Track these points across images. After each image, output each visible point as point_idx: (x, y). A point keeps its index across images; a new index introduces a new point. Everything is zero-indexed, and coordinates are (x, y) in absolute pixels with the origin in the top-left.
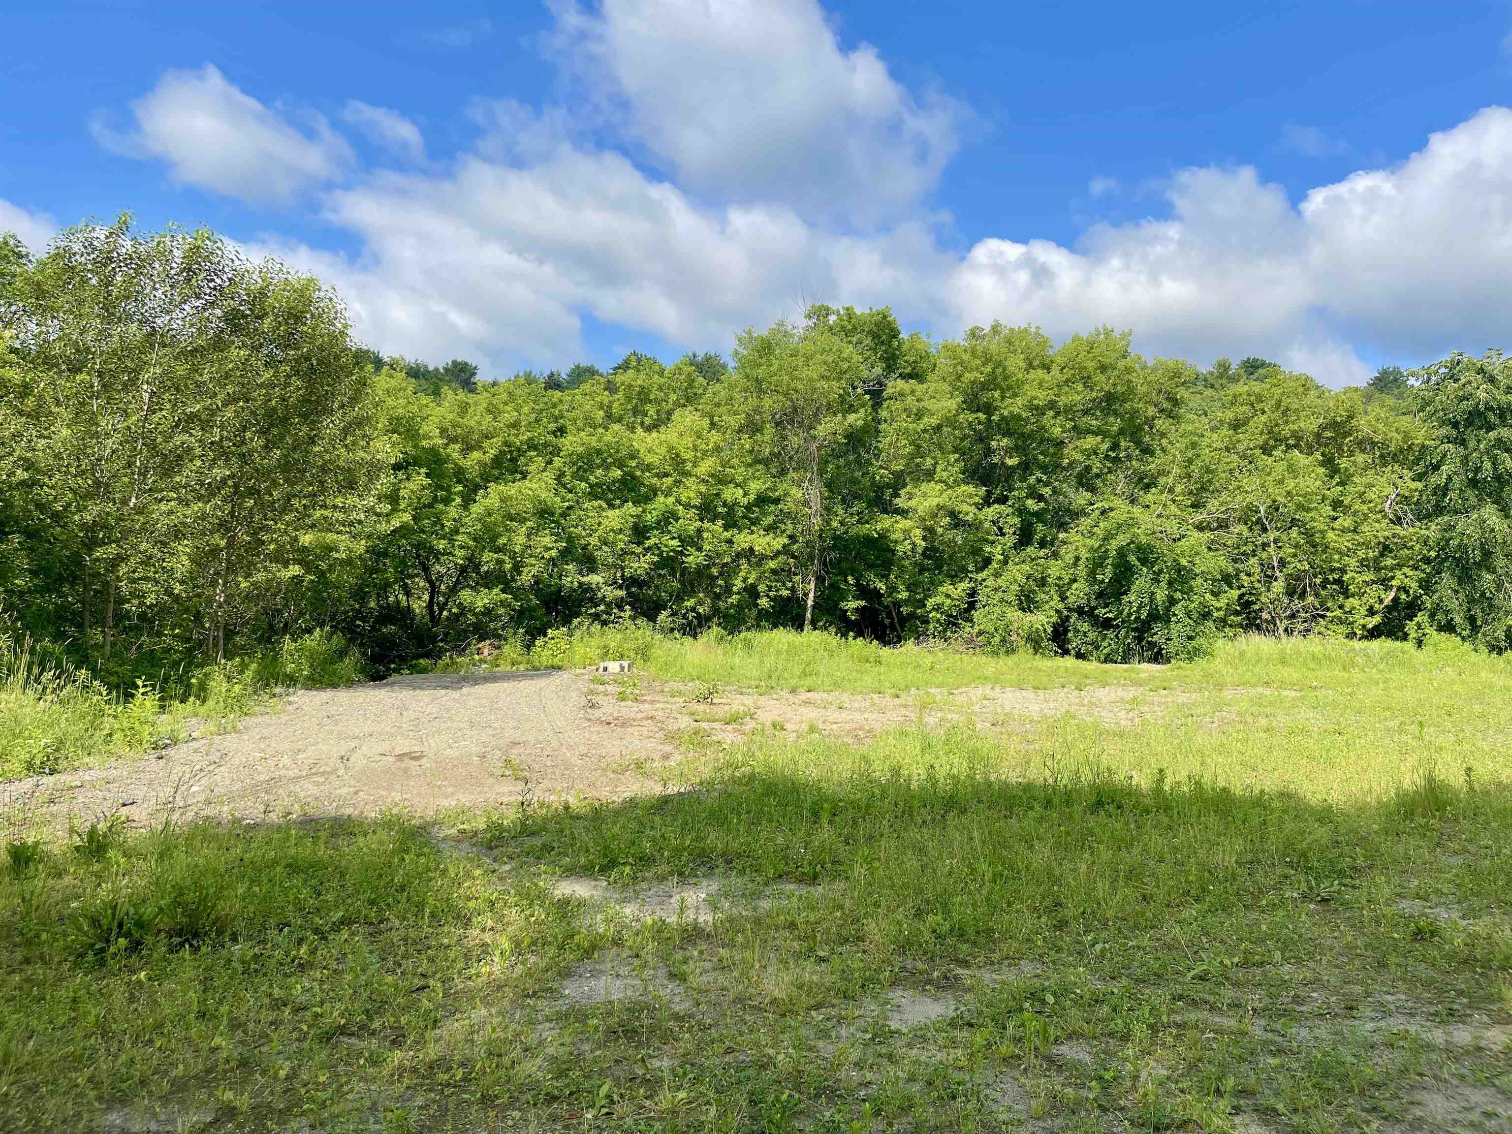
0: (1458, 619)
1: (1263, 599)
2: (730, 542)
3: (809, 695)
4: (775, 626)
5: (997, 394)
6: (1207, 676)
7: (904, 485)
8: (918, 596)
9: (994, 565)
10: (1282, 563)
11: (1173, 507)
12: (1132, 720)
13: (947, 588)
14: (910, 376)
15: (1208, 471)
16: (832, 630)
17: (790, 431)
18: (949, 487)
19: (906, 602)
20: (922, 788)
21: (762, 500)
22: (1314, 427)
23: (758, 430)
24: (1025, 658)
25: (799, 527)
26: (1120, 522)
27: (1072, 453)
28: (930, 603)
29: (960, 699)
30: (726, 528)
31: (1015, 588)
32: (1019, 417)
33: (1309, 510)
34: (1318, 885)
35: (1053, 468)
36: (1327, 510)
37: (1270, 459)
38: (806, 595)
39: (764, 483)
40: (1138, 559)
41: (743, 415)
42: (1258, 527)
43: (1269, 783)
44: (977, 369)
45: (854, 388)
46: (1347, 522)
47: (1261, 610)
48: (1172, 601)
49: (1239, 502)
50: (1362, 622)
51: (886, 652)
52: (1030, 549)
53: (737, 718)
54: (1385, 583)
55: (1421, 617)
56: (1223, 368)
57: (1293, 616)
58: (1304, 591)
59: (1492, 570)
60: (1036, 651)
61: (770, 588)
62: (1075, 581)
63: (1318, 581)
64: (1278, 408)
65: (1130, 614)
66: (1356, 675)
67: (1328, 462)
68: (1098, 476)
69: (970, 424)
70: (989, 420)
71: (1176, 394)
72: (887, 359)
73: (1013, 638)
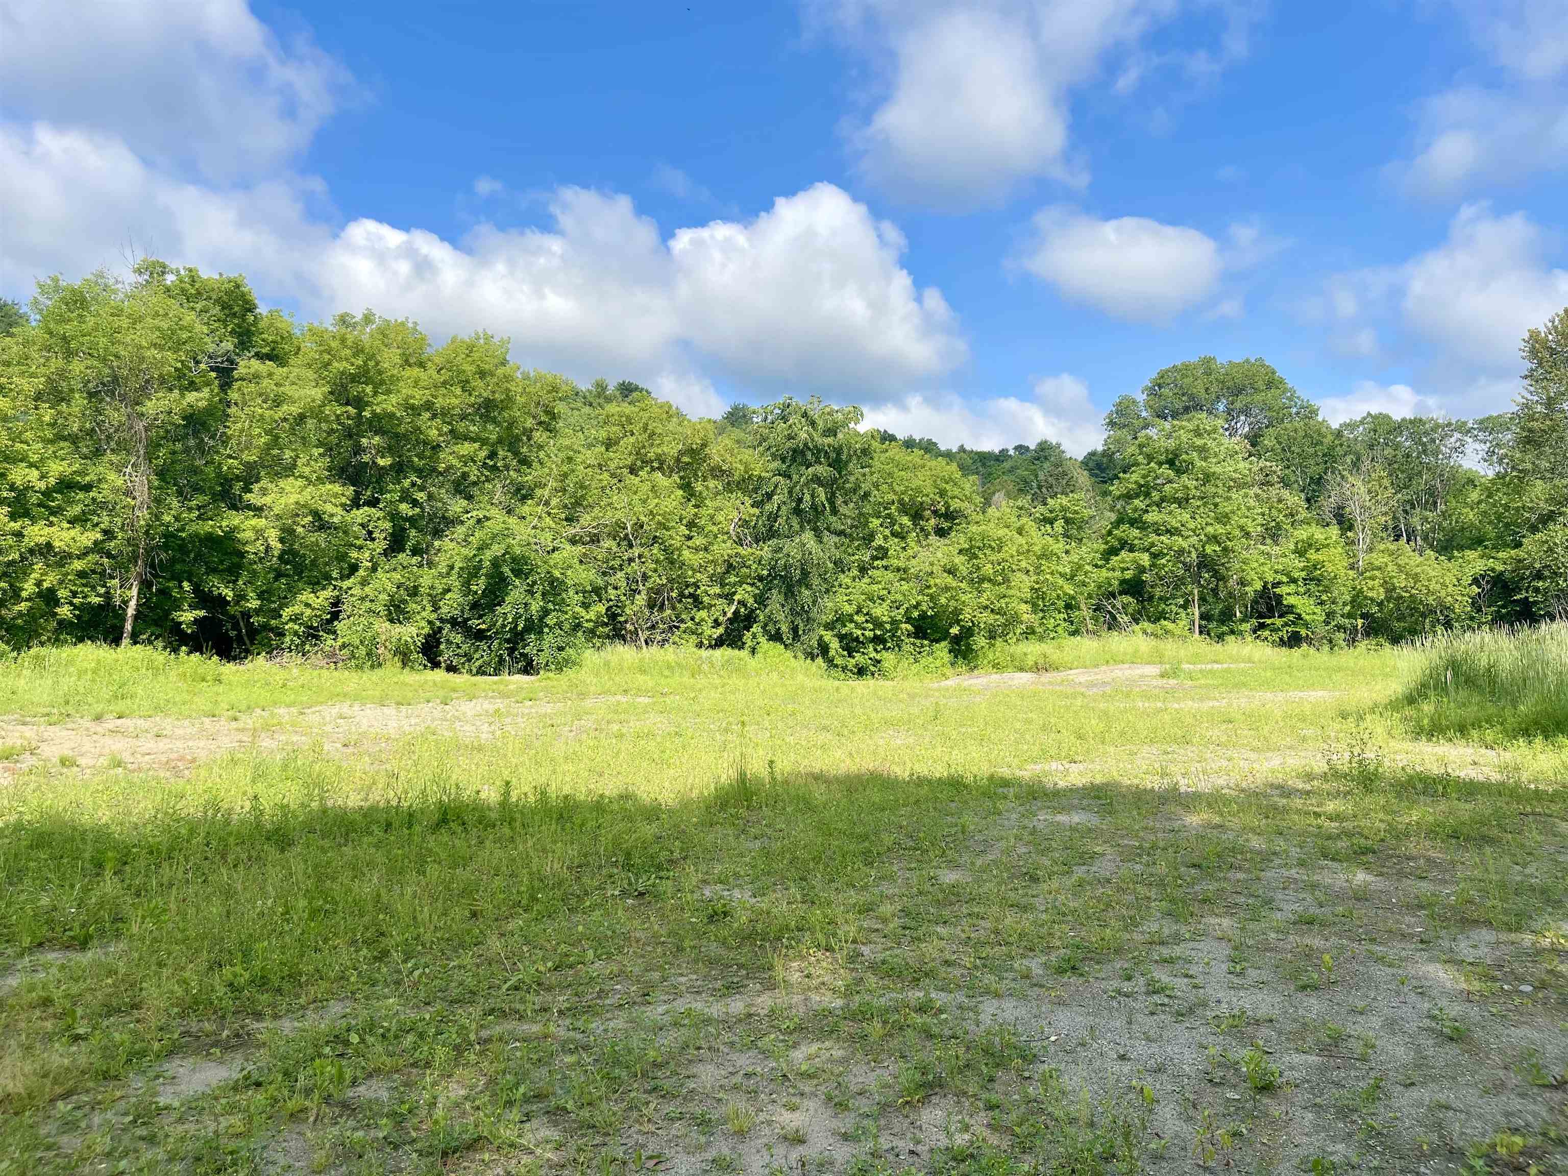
0: (784, 628)
1: (628, 611)
2: (19, 535)
3: (119, 721)
4: (81, 640)
5: (369, 389)
6: (572, 686)
7: (258, 481)
8: (273, 606)
9: (361, 572)
10: (645, 577)
11: (548, 519)
12: (493, 733)
13: (306, 596)
14: (270, 357)
15: (582, 487)
16: (160, 644)
17: (109, 404)
18: (310, 482)
19: (258, 611)
20: (242, 822)
21: (66, 485)
22: (674, 452)
23: (63, 400)
24: (392, 672)
25: (119, 521)
26: (495, 532)
27: (448, 458)
28: (286, 613)
29: (312, 718)
30: (13, 517)
31: (384, 597)
32: (392, 416)
33: (668, 529)
34: (637, 880)
35: (428, 472)
36: (683, 530)
37: (638, 479)
38: (126, 603)
39: (70, 465)
40: (512, 570)
41: (43, 379)
42: (625, 543)
43: (610, 788)
44: (346, 359)
45: (197, 363)
46: (699, 541)
47: (626, 622)
48: (546, 612)
49: (609, 518)
50: (709, 632)
51: (229, 668)
52: (401, 556)
53: (11, 755)
54: (729, 597)
55: (756, 628)
56: (601, 388)
57: (653, 627)
58: (663, 604)
59: (808, 587)
60: (404, 664)
61: (74, 594)
62: (449, 590)
63: (674, 595)
64: (645, 431)
65: (504, 626)
66: (701, 681)
67: (686, 487)
68: (475, 484)
69: (338, 416)
70: (359, 415)
71: (554, 408)
72: (240, 335)
73: (380, 652)
